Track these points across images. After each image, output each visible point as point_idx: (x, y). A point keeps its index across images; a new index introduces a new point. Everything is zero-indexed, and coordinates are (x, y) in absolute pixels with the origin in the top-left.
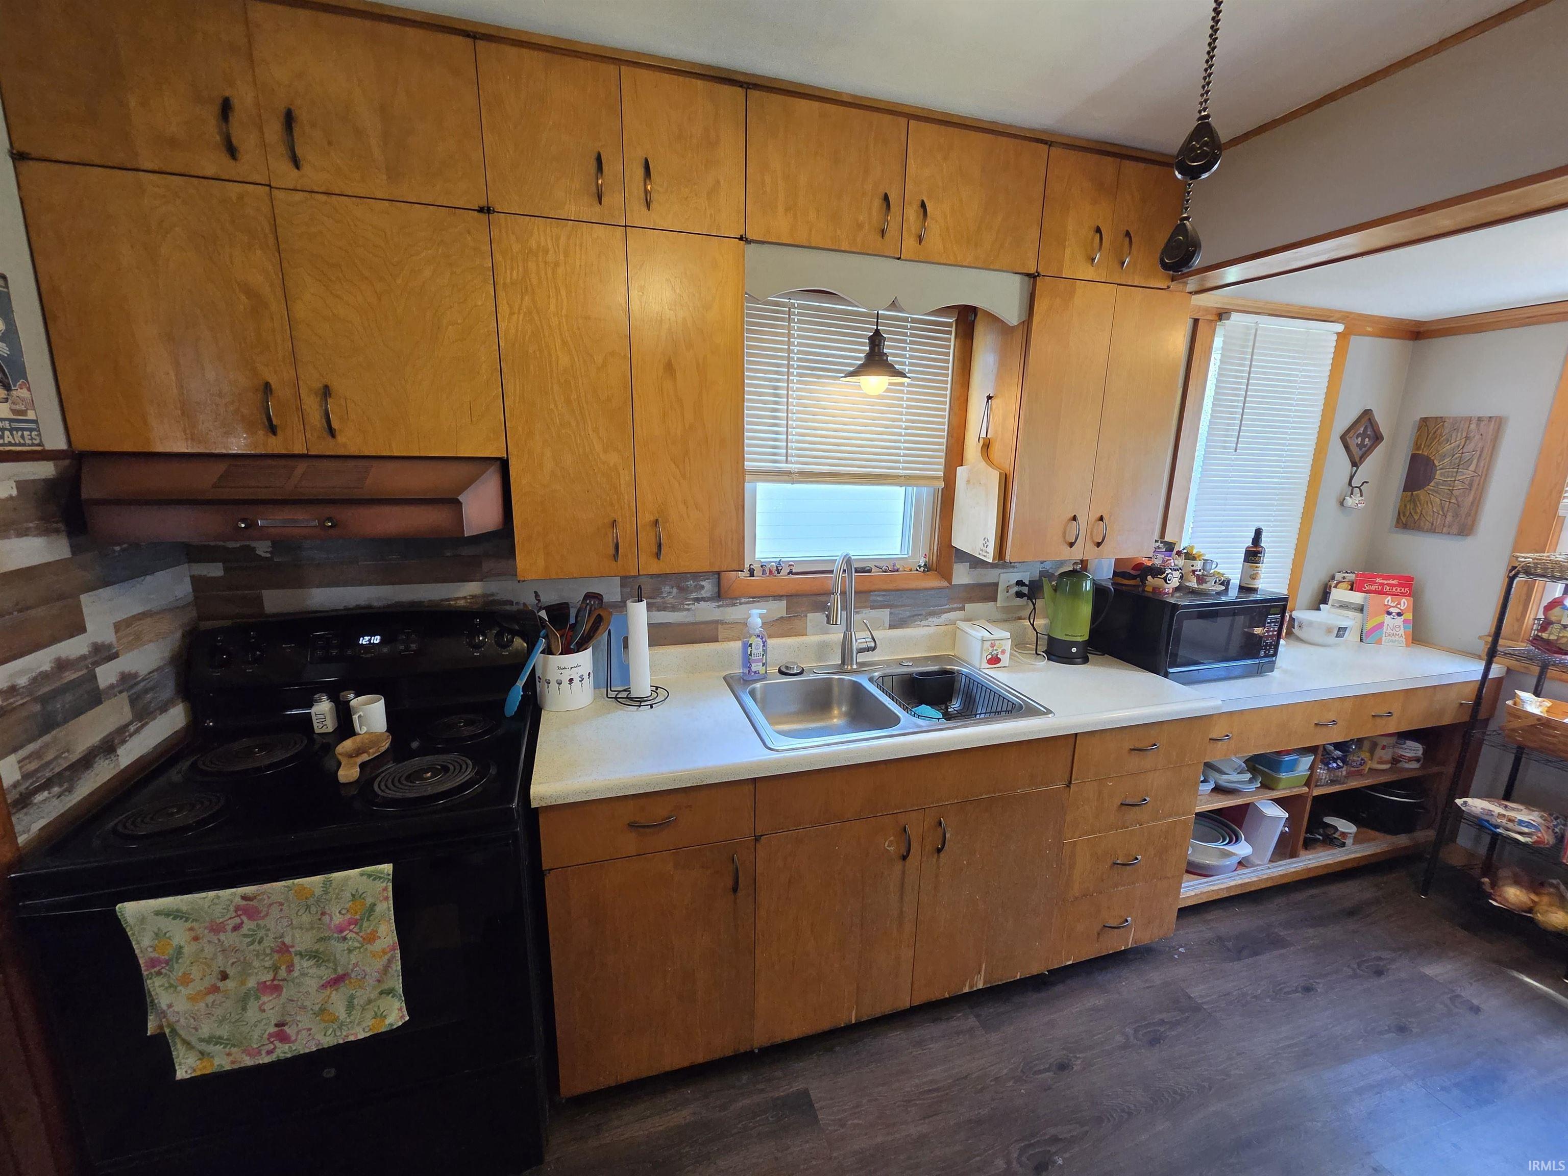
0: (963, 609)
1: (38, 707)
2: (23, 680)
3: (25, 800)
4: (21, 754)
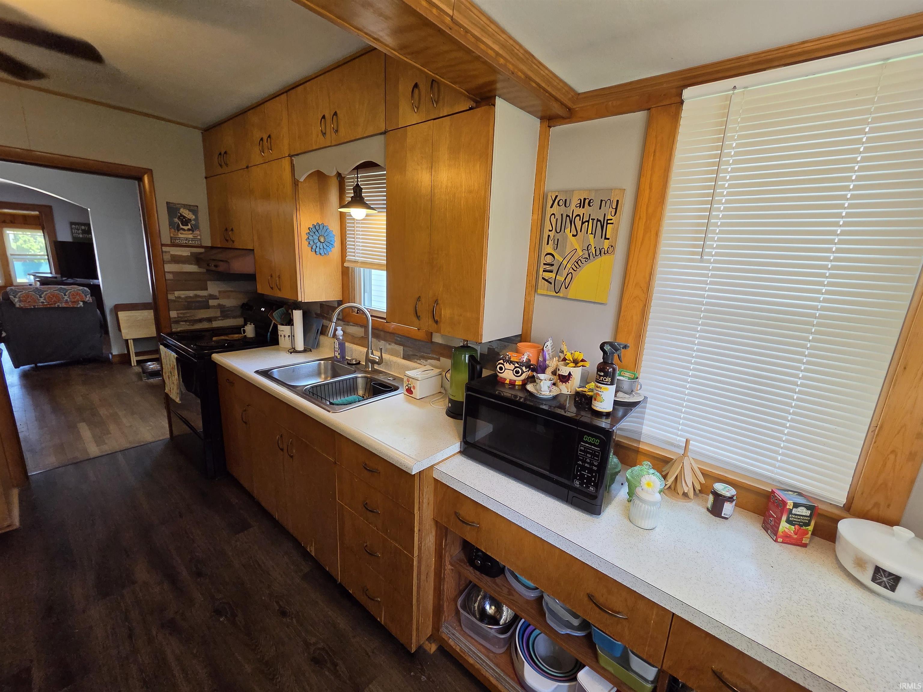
0: (439, 360)
1: (186, 303)
2: (183, 296)
3: (177, 322)
4: (178, 312)
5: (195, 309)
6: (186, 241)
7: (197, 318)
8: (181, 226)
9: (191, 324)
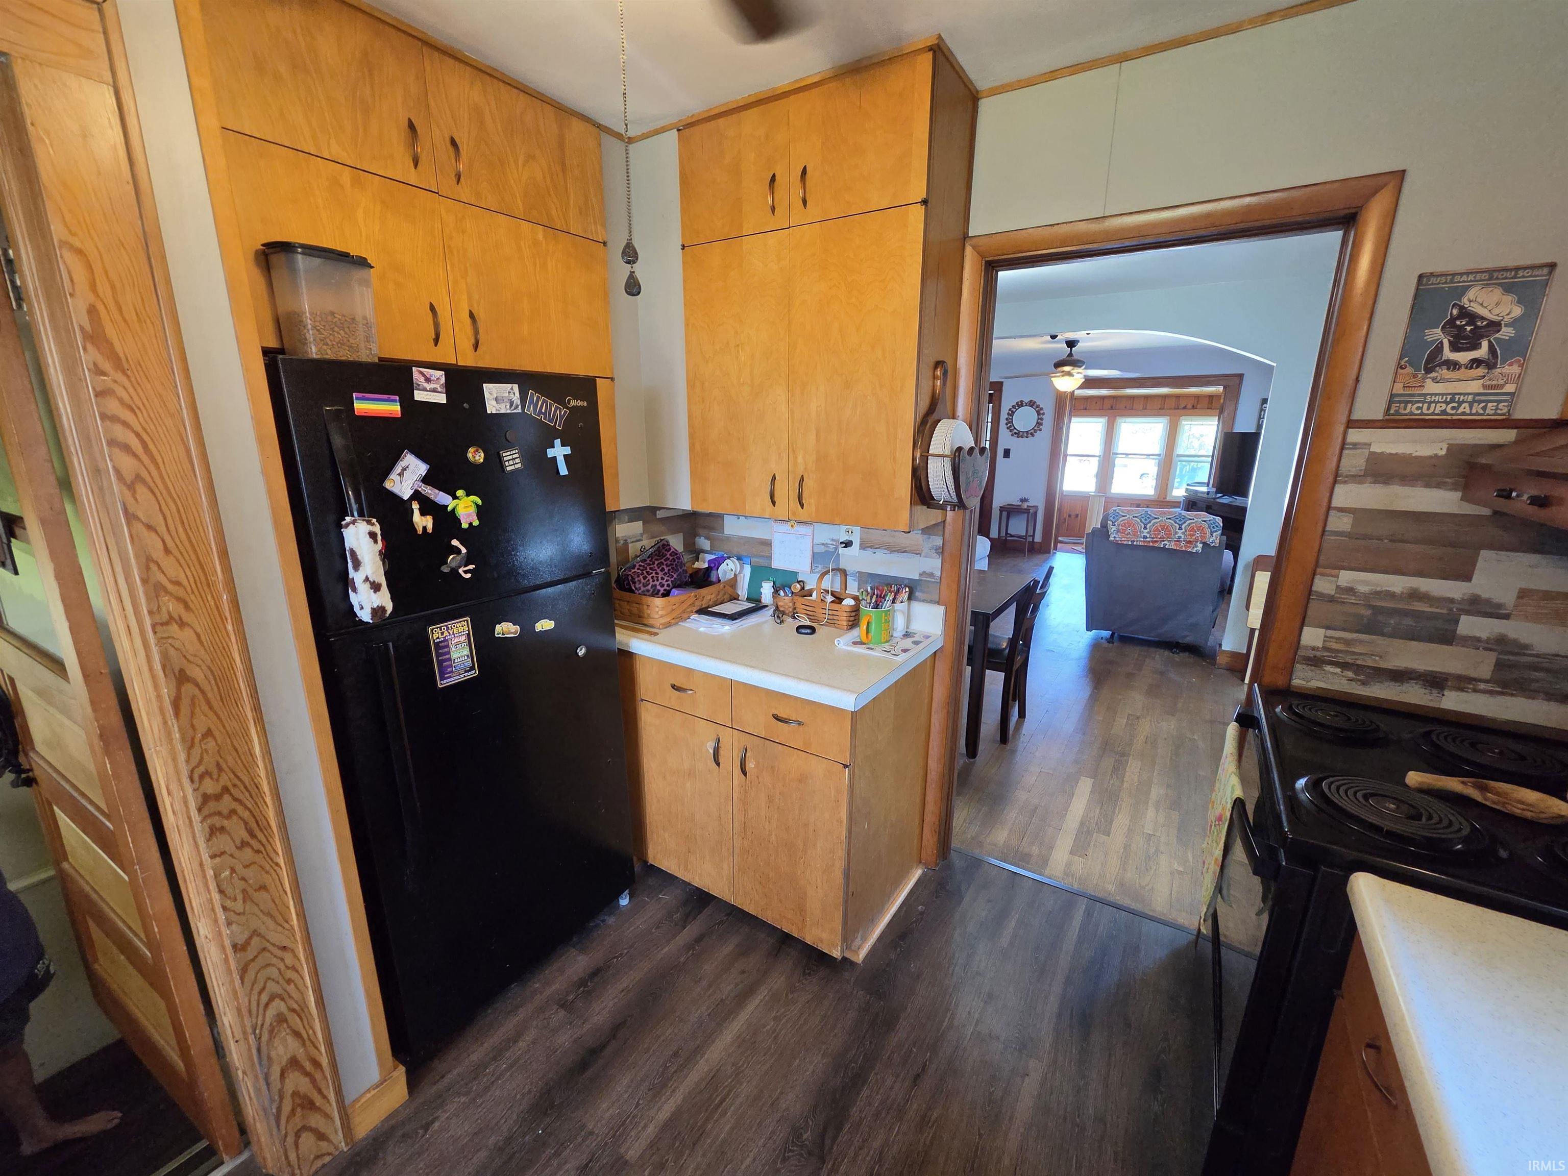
1: (1369, 612)
2: (1363, 589)
3: (1316, 662)
4: (1330, 633)
5: (1392, 635)
6: (1447, 403)
7: (1383, 665)
8: (1448, 354)
9: (1362, 677)
